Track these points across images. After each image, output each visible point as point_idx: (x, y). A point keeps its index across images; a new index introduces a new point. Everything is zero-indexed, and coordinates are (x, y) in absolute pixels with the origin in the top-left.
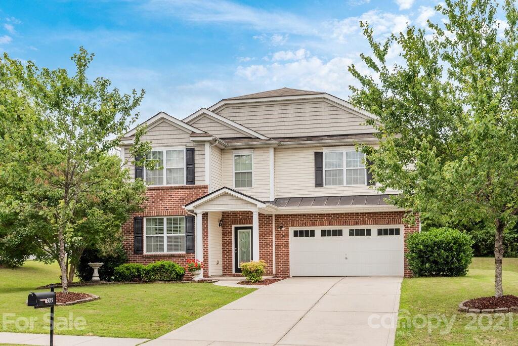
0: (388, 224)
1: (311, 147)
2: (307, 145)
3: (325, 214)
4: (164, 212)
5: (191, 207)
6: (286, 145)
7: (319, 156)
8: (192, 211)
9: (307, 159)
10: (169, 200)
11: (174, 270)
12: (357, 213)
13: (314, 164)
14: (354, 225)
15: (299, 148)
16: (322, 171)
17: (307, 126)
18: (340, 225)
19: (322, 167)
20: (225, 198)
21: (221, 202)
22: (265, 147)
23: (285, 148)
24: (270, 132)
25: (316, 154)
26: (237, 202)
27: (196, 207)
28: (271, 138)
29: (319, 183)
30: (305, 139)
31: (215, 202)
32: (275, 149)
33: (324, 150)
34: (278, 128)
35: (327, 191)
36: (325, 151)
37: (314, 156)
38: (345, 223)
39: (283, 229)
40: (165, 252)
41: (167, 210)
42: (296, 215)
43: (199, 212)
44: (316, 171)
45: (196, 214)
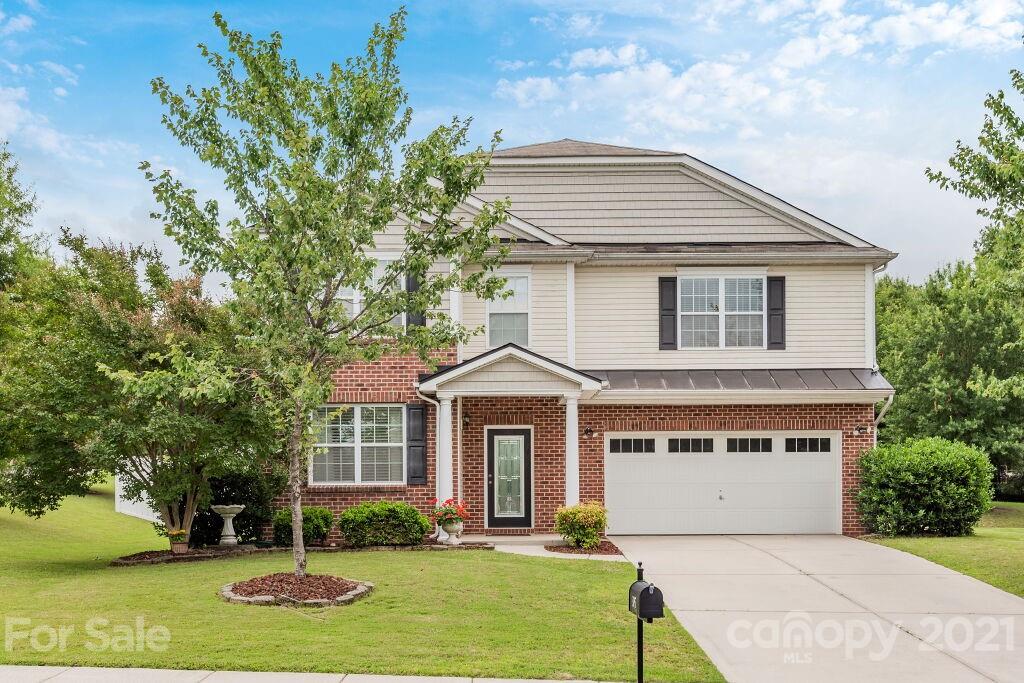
0: (812, 428)
1: (651, 266)
2: (645, 262)
3: (680, 407)
4: (356, 394)
5: (430, 386)
6: (603, 259)
7: (667, 285)
8: (433, 396)
9: (643, 291)
10: (368, 368)
11: (415, 523)
12: (749, 406)
13: (657, 301)
14: (742, 429)
15: (626, 266)
16: (675, 316)
17: (644, 222)
18: (713, 429)
19: (674, 309)
20: (506, 367)
21: (499, 377)
22: (558, 262)
23: (596, 266)
24: (570, 231)
25: (663, 281)
26: (534, 376)
27: (440, 386)
28: (573, 244)
29: (668, 342)
30: (642, 248)
31: (484, 377)
32: (576, 266)
33: (679, 273)
34: (580, 223)
35: (684, 358)
36: (683, 275)
37: (657, 284)
38: (722, 426)
39: (595, 435)
40: (358, 482)
41: (362, 390)
42: (620, 407)
43: (446, 395)
44: (661, 316)
45: (439, 402)
